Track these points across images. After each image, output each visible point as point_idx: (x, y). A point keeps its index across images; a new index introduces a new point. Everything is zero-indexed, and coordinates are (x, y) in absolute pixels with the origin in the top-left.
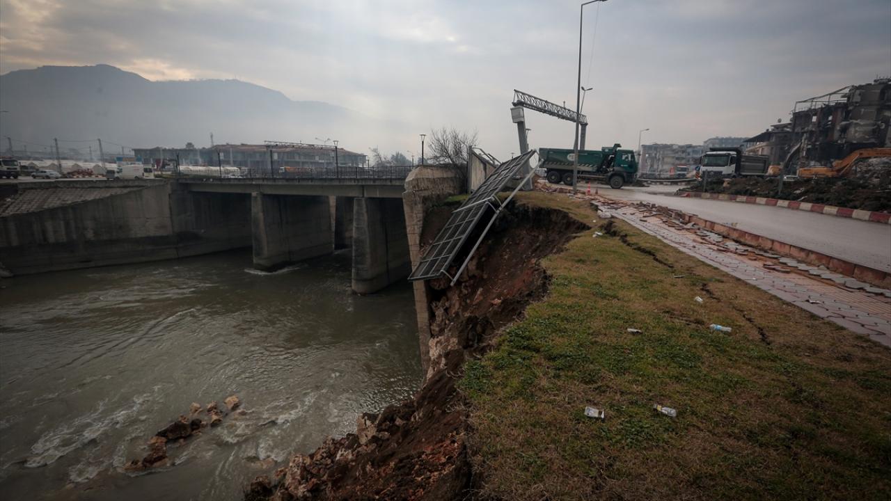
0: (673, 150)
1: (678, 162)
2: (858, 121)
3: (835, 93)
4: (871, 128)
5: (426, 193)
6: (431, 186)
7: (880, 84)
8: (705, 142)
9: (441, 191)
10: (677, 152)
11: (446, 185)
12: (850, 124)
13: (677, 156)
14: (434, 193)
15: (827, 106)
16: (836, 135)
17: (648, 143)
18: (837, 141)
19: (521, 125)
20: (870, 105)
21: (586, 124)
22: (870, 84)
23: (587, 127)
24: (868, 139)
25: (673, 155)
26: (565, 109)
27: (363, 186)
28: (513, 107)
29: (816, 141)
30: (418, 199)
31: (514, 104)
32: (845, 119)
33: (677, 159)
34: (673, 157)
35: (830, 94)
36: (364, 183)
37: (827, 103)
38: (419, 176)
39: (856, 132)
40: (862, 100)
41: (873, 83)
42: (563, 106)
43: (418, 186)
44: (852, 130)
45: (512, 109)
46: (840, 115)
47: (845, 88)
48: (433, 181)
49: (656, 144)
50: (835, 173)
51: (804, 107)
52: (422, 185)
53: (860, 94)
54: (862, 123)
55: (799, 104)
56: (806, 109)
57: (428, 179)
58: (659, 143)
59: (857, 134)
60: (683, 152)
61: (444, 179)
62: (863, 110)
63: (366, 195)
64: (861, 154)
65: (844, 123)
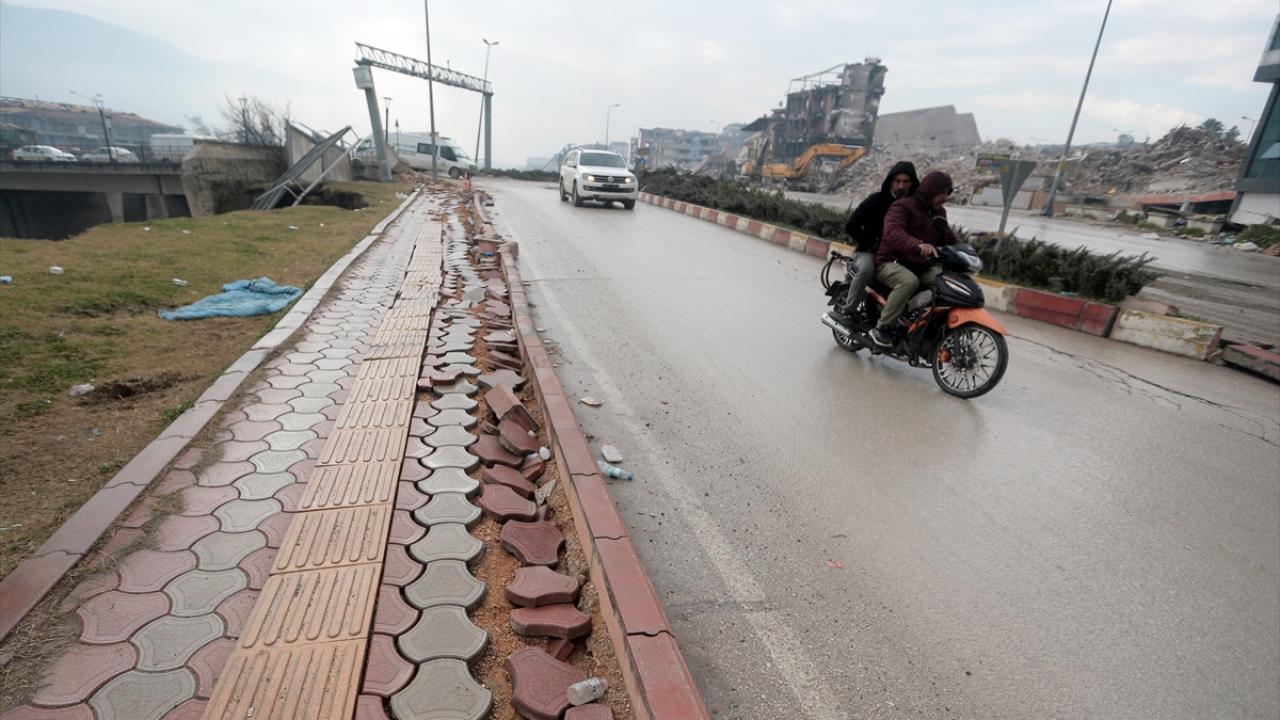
0: (676, 139)
1: (681, 156)
2: (848, 111)
3: (827, 72)
4: (860, 120)
5: (218, 178)
6: (223, 169)
7: (870, 64)
8: (725, 129)
9: (244, 177)
10: (681, 142)
11: (251, 169)
12: (840, 113)
13: (680, 147)
14: (230, 178)
15: (818, 88)
16: (827, 126)
17: (650, 127)
18: (826, 135)
19: (370, 93)
20: (859, 91)
21: (491, 94)
22: (859, 64)
23: (493, 98)
24: (856, 134)
25: (676, 146)
26: (449, 70)
27: (158, 176)
28: (356, 66)
29: (806, 133)
30: (203, 184)
31: (358, 63)
32: (836, 106)
33: (682, 151)
34: (676, 149)
35: (822, 73)
36: (158, 172)
37: (817, 84)
38: (202, 155)
39: (845, 124)
40: (852, 83)
41: (863, 63)
42: (446, 67)
43: (202, 167)
44: (842, 121)
45: (355, 70)
46: (830, 100)
47: (836, 67)
48: (229, 163)
49: (659, 129)
50: (794, 173)
51: (797, 88)
52: (209, 167)
53: (850, 76)
54: (852, 113)
55: (793, 83)
56: (799, 90)
57: (219, 161)
58: (662, 127)
59: (846, 127)
60: (689, 141)
61: (247, 162)
62: (852, 96)
63: (165, 191)
64: (816, 150)
65: (834, 112)
